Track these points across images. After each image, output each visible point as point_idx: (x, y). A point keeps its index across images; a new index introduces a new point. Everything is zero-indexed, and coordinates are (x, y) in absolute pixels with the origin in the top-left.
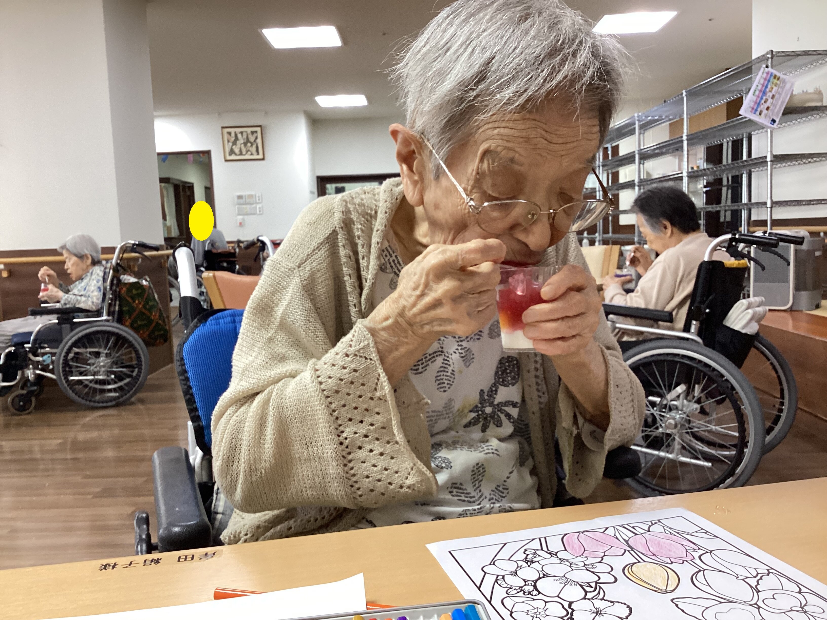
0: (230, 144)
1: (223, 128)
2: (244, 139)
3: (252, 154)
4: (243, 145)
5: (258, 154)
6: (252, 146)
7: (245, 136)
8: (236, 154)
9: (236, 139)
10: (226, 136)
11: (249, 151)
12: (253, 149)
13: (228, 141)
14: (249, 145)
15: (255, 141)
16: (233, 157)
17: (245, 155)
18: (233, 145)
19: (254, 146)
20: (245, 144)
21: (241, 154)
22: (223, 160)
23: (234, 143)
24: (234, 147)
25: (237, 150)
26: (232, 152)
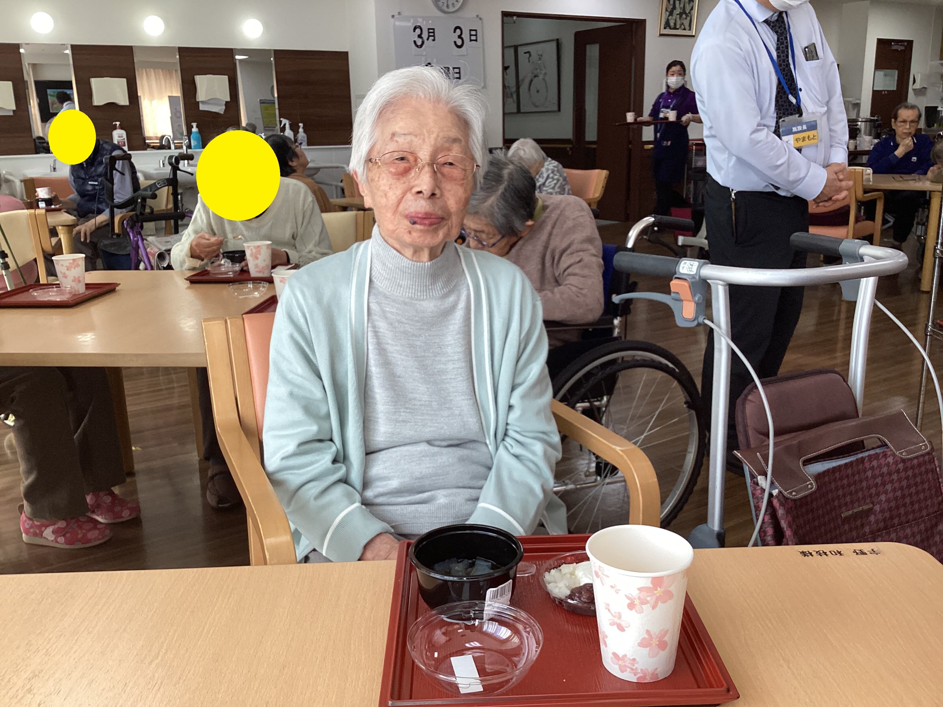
0: (668, 13)
2: (681, 8)
3: (685, 29)
4: (678, 16)
5: (690, 30)
6: (686, 18)
7: (682, 6)
8: (671, 29)
9: (674, 8)
11: (683, 24)
12: (686, 23)
13: (666, 10)
14: (684, 16)
15: (690, 13)
16: (668, 31)
17: (678, 29)
18: (669, 16)
19: (689, 18)
20: (681, 14)
21: (675, 28)
22: (658, 34)
23: (671, 14)
24: (670, 17)
25: (672, 24)
26: (667, 25)
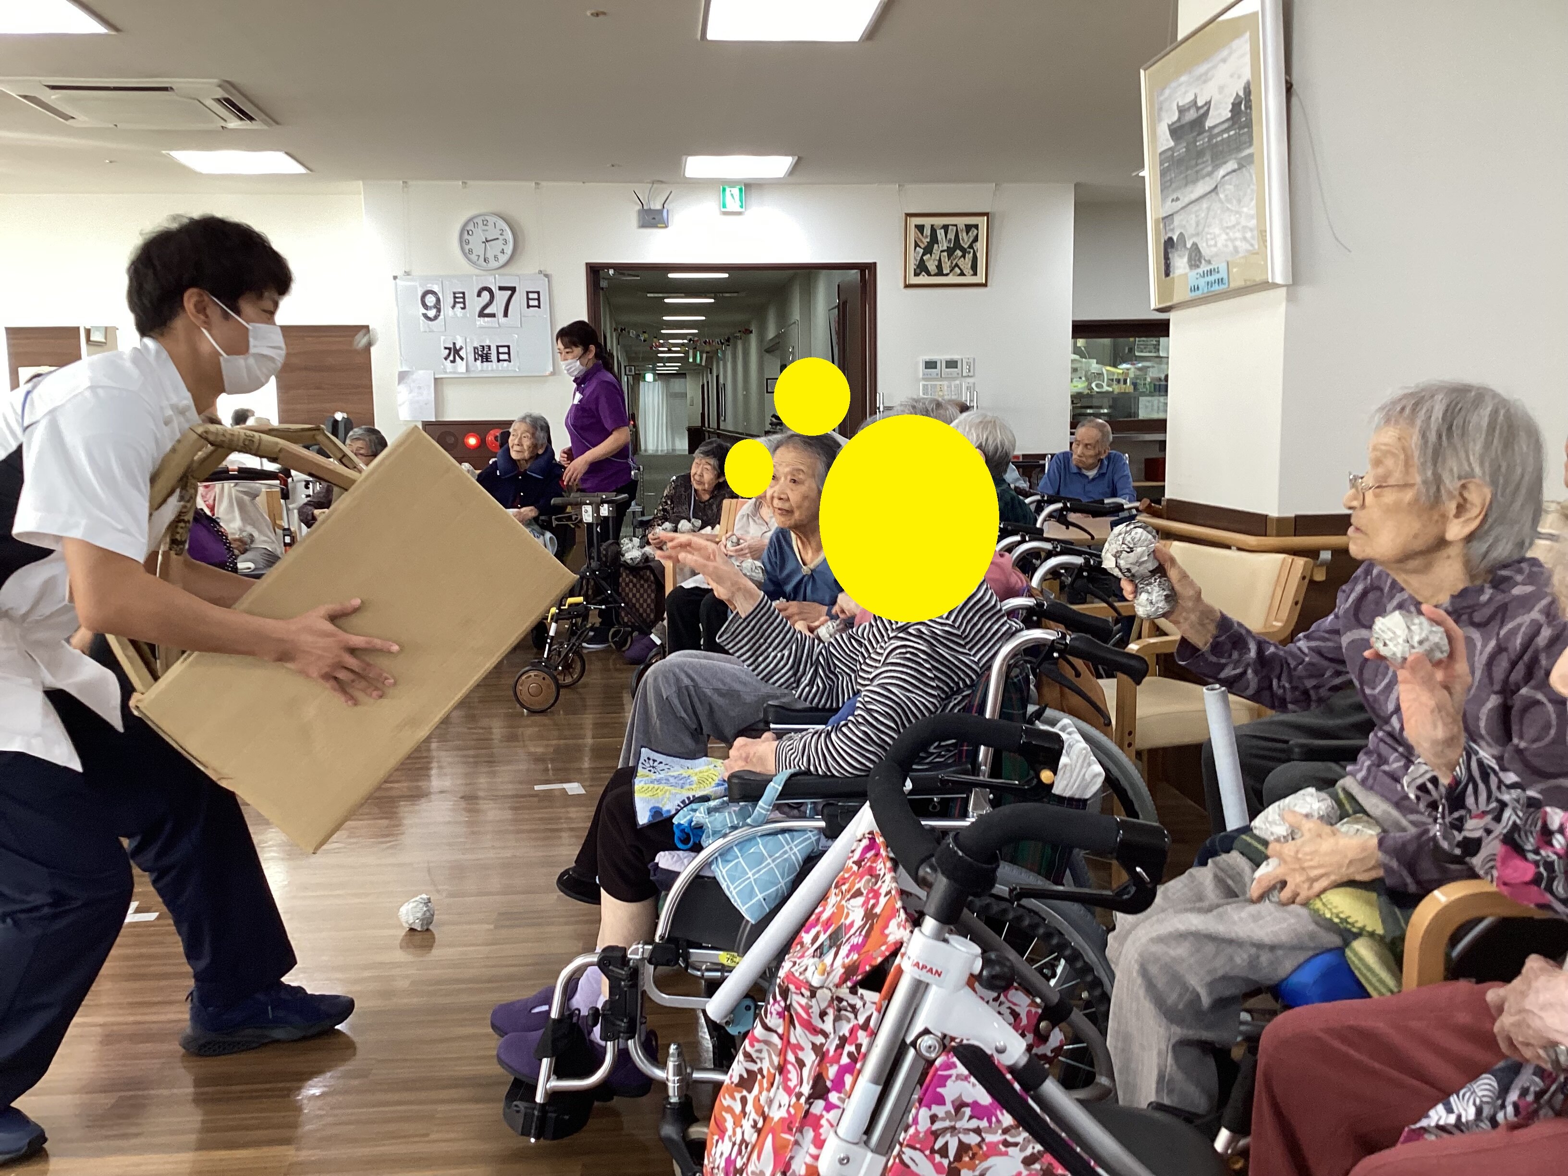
0: (920, 251)
1: (908, 215)
2: (950, 241)
3: (962, 274)
4: (945, 254)
5: (975, 274)
6: (964, 256)
7: (951, 235)
8: (929, 274)
9: (934, 239)
10: (912, 232)
11: (957, 265)
12: (966, 264)
13: (917, 245)
14: (959, 253)
15: (971, 247)
16: (923, 279)
17: (947, 275)
18: (923, 255)
19: (969, 256)
20: (950, 252)
21: (940, 273)
22: (902, 285)
23: (928, 250)
24: (926, 257)
25: (932, 266)
26: (921, 268)
